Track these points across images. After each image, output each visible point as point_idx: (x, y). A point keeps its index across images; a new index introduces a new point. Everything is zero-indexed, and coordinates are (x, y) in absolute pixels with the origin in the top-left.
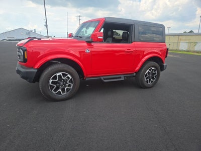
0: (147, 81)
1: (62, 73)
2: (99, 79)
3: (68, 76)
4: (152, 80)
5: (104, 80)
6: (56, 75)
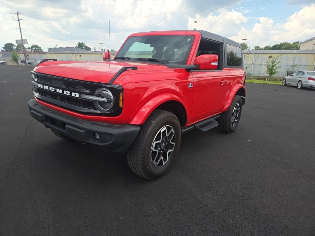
0: (233, 123)
1: (167, 127)
2: (193, 128)
3: (172, 130)
4: (236, 120)
5: (201, 129)
6: (160, 131)
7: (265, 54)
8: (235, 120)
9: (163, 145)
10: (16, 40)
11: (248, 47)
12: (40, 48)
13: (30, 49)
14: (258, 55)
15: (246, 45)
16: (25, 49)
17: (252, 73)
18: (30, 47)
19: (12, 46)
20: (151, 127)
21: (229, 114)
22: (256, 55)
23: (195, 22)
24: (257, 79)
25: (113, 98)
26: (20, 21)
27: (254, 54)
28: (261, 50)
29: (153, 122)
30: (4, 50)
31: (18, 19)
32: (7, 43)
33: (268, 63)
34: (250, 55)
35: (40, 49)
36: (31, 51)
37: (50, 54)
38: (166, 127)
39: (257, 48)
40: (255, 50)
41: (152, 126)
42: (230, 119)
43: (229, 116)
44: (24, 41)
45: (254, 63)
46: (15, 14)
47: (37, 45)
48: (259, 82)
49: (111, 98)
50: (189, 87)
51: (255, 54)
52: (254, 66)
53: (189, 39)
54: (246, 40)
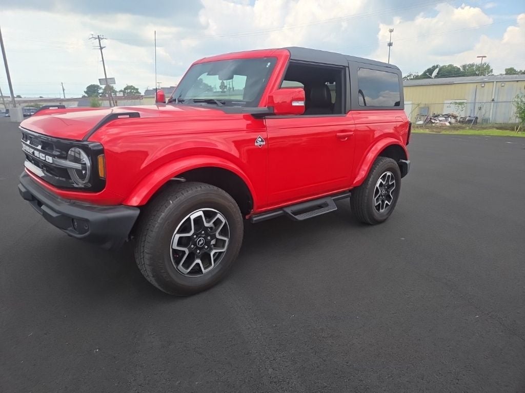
0: (378, 207)
1: (204, 211)
2: (281, 213)
3: (219, 216)
4: (386, 202)
5: (296, 217)
6: (189, 218)
7: (517, 81)
8: (383, 202)
9: (200, 240)
10: (99, 80)
11: (492, 71)
12: (137, 89)
13: (122, 93)
14: (503, 85)
15: (488, 67)
16: (115, 92)
17: (491, 116)
18: (123, 90)
19: (97, 89)
20: (165, 211)
21: (367, 191)
22: (499, 84)
23: (391, 31)
24: (497, 128)
25: (89, 165)
26: (103, 50)
27: (495, 82)
28: (518, 74)
29: (171, 202)
30: (86, 95)
31: (100, 46)
32: (90, 85)
33: (518, 97)
34: (486, 84)
35: (138, 92)
36: (124, 95)
37: (148, 99)
38: (202, 212)
39: (511, 71)
40: (506, 74)
41: (167, 209)
42: (370, 200)
43: (366, 195)
44: (108, 81)
45: (496, 100)
46: (96, 38)
47: (132, 86)
48: (499, 134)
49: (85, 164)
50: (256, 144)
51: (497, 82)
52: (495, 105)
53: (269, 64)
54: (485, 57)
